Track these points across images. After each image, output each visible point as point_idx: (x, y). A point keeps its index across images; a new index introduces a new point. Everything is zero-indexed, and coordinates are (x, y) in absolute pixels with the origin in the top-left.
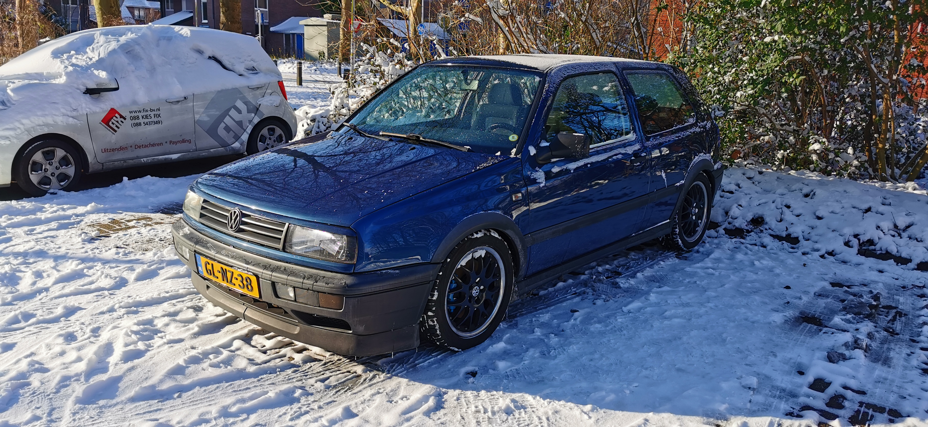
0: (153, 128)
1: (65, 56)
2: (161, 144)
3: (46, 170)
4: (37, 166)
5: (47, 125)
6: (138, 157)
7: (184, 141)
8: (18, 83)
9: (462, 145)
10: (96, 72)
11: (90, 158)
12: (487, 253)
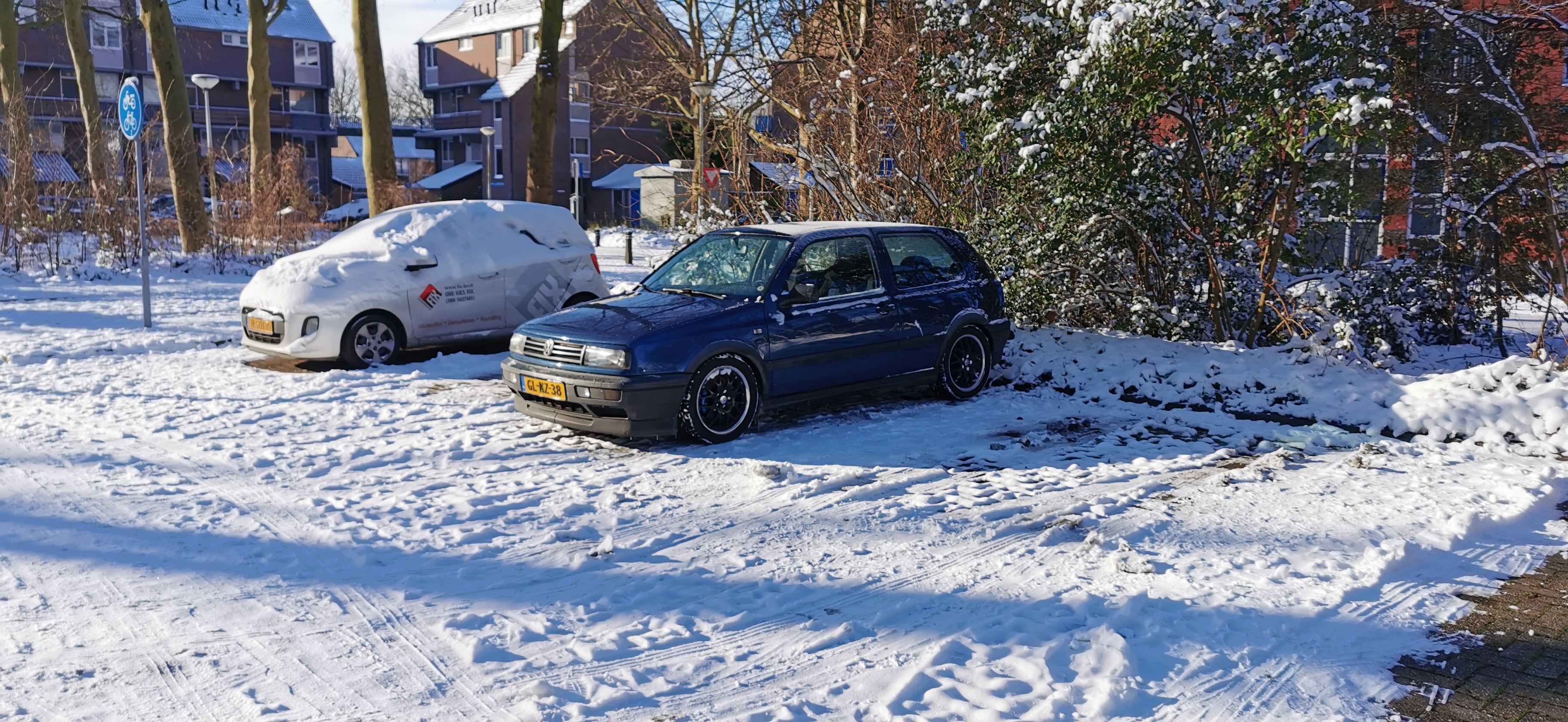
0: (465, 303)
1: (386, 235)
2: (472, 321)
3: (369, 344)
4: (362, 340)
5: (373, 301)
6: (452, 334)
7: (494, 318)
8: (348, 261)
9: (720, 295)
10: (416, 250)
11: (409, 334)
12: (733, 372)
